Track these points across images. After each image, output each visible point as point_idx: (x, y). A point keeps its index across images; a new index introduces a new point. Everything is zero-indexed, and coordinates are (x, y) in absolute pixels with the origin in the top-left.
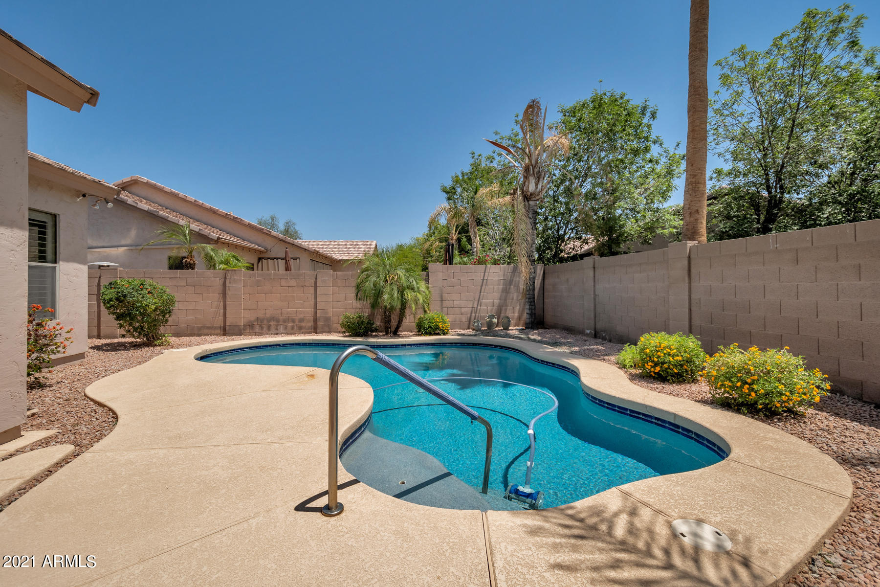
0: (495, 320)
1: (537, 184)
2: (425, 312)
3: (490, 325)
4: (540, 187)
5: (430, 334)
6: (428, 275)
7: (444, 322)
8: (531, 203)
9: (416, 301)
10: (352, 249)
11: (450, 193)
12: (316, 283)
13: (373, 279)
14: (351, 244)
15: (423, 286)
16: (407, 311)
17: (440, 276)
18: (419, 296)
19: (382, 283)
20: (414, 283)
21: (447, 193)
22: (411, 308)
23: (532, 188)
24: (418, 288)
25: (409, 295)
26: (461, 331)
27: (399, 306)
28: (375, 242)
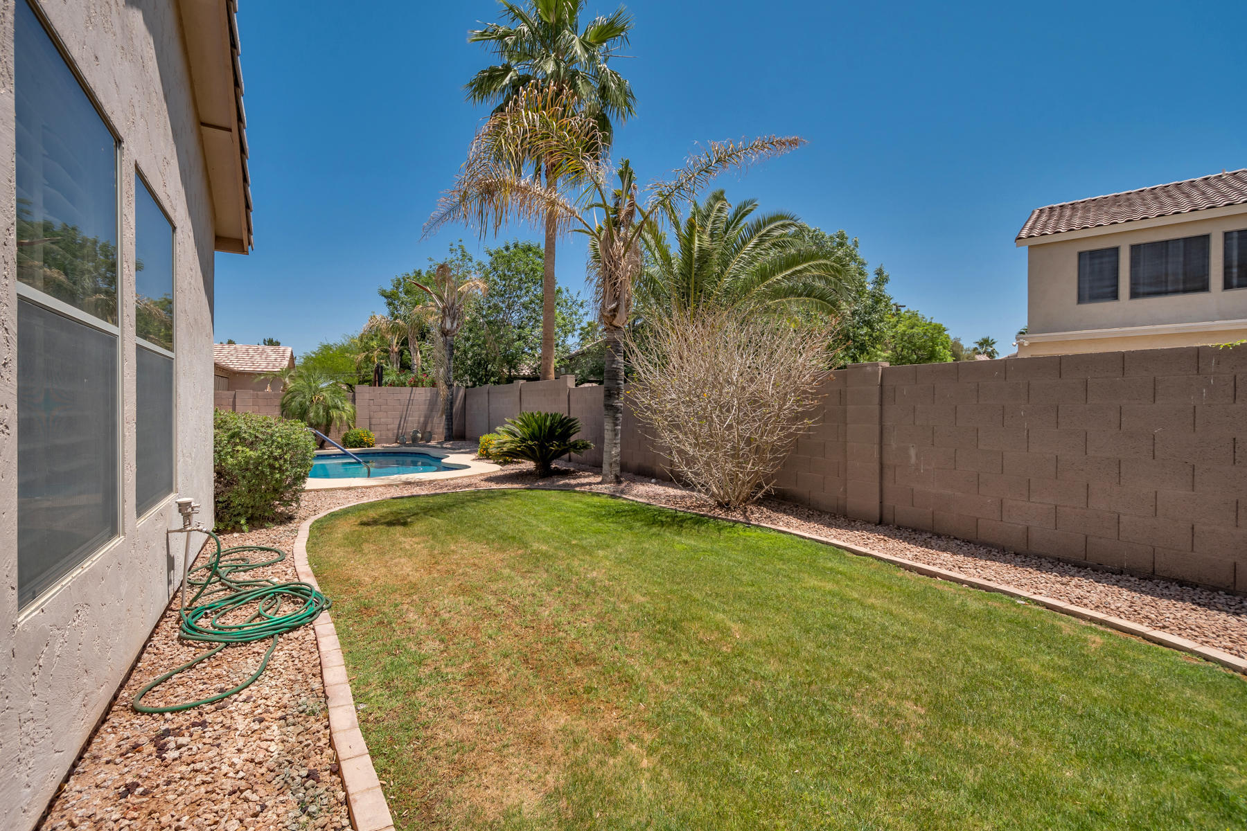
0: (420, 435)
1: (452, 323)
2: (350, 428)
3: (414, 439)
4: (455, 325)
5: (356, 447)
6: (354, 396)
7: (369, 436)
8: (448, 338)
9: (341, 418)
10: (257, 357)
11: (391, 298)
12: (234, 402)
13: (299, 399)
14: (255, 351)
15: (348, 406)
16: (332, 428)
17: (367, 396)
18: (344, 414)
19: (308, 403)
20: (340, 403)
21: (387, 297)
22: (336, 424)
23: (448, 326)
24: (343, 408)
25: (334, 413)
26: (385, 445)
27: (325, 422)
28: (289, 349)
